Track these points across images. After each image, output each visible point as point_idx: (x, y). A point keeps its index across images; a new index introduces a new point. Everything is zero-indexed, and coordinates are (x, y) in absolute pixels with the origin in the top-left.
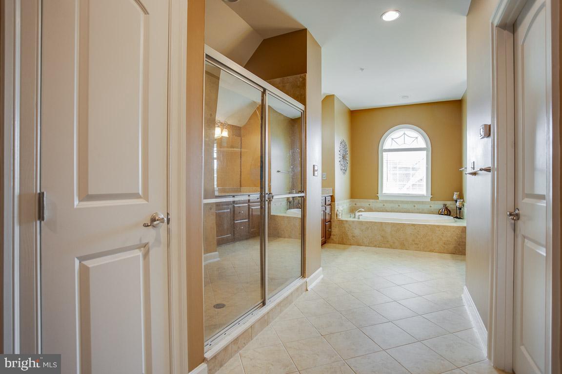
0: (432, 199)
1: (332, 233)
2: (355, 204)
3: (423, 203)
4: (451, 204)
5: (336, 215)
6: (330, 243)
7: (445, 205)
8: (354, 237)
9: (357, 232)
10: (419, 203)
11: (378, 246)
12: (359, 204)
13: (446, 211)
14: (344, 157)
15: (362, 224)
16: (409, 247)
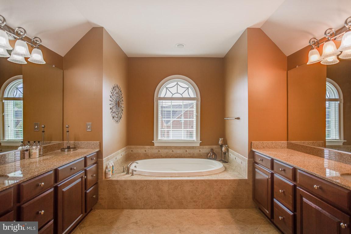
0: (201, 144)
1: (99, 197)
2: (132, 151)
3: (193, 148)
4: (216, 148)
5: (104, 175)
6: (98, 209)
7: (212, 150)
8: (126, 199)
9: (130, 193)
10: (190, 148)
11: (154, 207)
12: (135, 151)
13: (214, 156)
14: (118, 104)
15: (136, 184)
16: (187, 206)
